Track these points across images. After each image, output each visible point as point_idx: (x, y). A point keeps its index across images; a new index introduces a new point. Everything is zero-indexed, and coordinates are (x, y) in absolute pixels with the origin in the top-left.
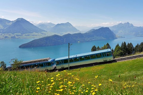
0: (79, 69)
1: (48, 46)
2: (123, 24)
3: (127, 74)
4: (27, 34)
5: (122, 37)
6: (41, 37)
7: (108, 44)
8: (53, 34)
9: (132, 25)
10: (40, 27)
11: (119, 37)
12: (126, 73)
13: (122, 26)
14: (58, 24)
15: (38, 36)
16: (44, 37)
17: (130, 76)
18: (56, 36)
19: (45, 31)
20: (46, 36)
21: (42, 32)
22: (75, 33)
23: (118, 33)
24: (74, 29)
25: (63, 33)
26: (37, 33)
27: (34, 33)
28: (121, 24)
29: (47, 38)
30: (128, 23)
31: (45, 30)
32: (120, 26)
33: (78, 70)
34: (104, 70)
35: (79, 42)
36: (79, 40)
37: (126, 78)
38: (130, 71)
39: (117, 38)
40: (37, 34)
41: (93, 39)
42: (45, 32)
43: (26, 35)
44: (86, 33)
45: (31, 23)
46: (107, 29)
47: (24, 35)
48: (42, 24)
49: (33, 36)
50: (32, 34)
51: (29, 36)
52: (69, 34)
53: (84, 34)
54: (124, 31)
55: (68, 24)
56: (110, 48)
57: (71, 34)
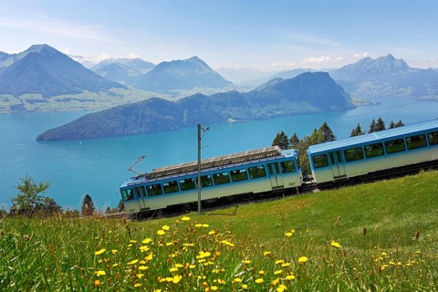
0: (232, 209)
1: (131, 134)
2: (374, 61)
3: (387, 223)
4: (62, 97)
5: (371, 104)
6: (109, 105)
7: (325, 128)
8: (147, 95)
9: (404, 65)
10: (103, 75)
11: (362, 103)
12: (387, 220)
13: (371, 66)
14: (164, 64)
15: (99, 103)
16: (119, 107)
17: (397, 231)
18: (157, 104)
19: (120, 86)
20: (124, 101)
21: (111, 90)
22: (218, 91)
23: (358, 91)
24: (216, 78)
25: (178, 91)
26: (96, 91)
27: (86, 94)
28: (368, 61)
29: (129, 110)
30: (390, 57)
31: (122, 83)
32: (365, 68)
33: (231, 213)
34: (314, 212)
35: (231, 120)
36: (230, 113)
37: (386, 237)
38: (398, 215)
39: (355, 107)
40: (94, 95)
41: (278, 110)
42: (120, 91)
43: (58, 100)
44: (255, 92)
45: (75, 59)
46: (323, 76)
47: (52, 99)
48: (111, 65)
49: (81, 104)
50: (78, 96)
51: (68, 105)
52: (200, 96)
53: (247, 94)
54: (377, 82)
55: (195, 63)
56: (332, 138)
57: (204, 94)
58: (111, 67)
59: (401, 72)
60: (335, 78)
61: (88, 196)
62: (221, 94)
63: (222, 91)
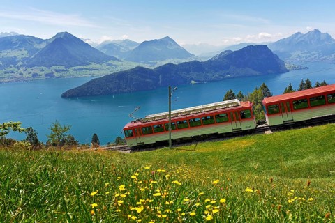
0: (194, 145)
1: (123, 92)
2: (304, 35)
3: (311, 159)
4: (77, 67)
5: (301, 68)
6: (108, 73)
7: (264, 87)
8: (134, 65)
9: (328, 37)
10: (104, 51)
11: (293, 67)
12: (310, 157)
13: (302, 39)
14: (145, 43)
15: (102, 71)
16: (114, 73)
17: (319, 165)
18: (140, 70)
19: (115, 59)
20: (119, 69)
21: (109, 62)
22: (184, 61)
23: (291, 58)
24: (183, 52)
25: (155, 61)
26: (99, 63)
27: (93, 65)
28: (299, 36)
29: (121, 76)
30: (317, 31)
31: (117, 57)
32: (297, 41)
33: (193, 148)
34: (254, 149)
35: (193, 82)
36: (193, 77)
37: (310, 169)
38: (320, 153)
39: (288, 71)
40: (98, 66)
41: (228, 74)
42: (115, 63)
43: (75, 70)
44: (210, 61)
45: (87, 42)
46: (263, 48)
47: (71, 69)
48: (109, 44)
49: (89, 72)
50: (88, 67)
51: (81, 72)
52: (170, 65)
53: (205, 62)
54: (306, 51)
55: (167, 41)
56: (269, 95)
57: (174, 63)
58: (109, 46)
59: (326, 42)
60: (272, 49)
61: (95, 135)
62: (186, 63)
63: (187, 61)
